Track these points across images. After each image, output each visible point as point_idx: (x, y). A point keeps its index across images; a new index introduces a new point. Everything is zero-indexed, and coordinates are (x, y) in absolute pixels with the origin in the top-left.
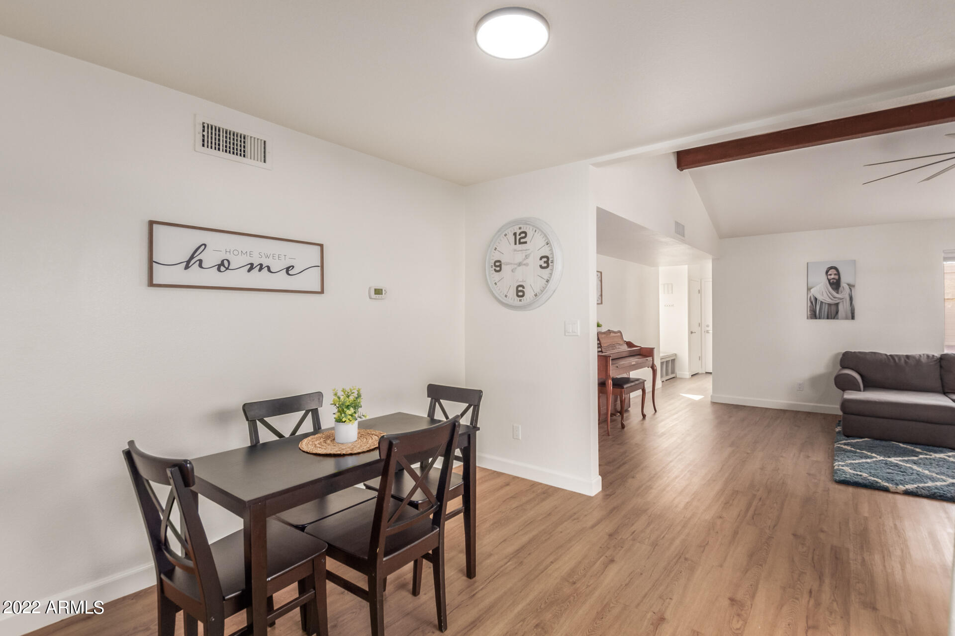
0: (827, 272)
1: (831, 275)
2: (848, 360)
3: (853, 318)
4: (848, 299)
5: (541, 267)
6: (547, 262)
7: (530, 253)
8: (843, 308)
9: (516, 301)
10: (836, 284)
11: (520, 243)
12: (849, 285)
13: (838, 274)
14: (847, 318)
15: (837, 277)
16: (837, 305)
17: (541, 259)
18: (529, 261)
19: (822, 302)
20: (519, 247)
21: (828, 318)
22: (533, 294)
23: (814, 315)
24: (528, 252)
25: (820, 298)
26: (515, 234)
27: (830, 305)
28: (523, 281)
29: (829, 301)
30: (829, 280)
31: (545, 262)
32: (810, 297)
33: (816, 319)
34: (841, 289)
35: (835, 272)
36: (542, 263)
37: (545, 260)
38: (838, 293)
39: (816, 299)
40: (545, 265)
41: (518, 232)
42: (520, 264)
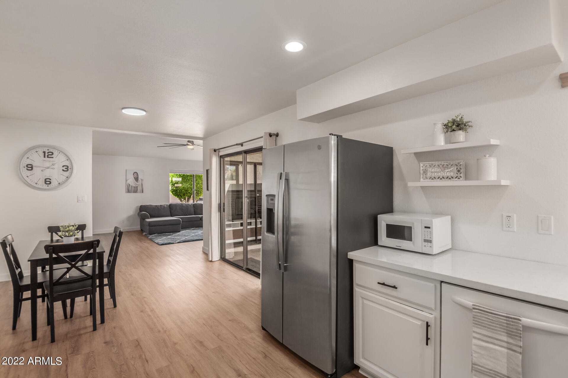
0: (133, 174)
1: (135, 175)
2: (142, 208)
3: (143, 192)
4: (141, 185)
5: (63, 170)
6: (66, 169)
7: (56, 163)
8: (139, 189)
9: (45, 186)
10: (137, 179)
11: (48, 157)
12: (141, 180)
13: (138, 175)
14: (140, 192)
15: (137, 176)
16: (137, 187)
17: (63, 166)
18: (55, 166)
19: (131, 186)
20: (46, 159)
21: (134, 192)
22: (57, 183)
23: (128, 191)
24: (54, 163)
25: (131, 184)
26: (44, 152)
27: (134, 187)
28: (50, 176)
29: (134, 186)
30: (134, 177)
31: (66, 168)
32: (127, 184)
33: (129, 193)
34: (138, 181)
35: (136, 174)
36: (64, 168)
37: (66, 167)
38: (137, 182)
39: (129, 185)
40: (66, 170)
41: (47, 152)
42: (48, 168)
